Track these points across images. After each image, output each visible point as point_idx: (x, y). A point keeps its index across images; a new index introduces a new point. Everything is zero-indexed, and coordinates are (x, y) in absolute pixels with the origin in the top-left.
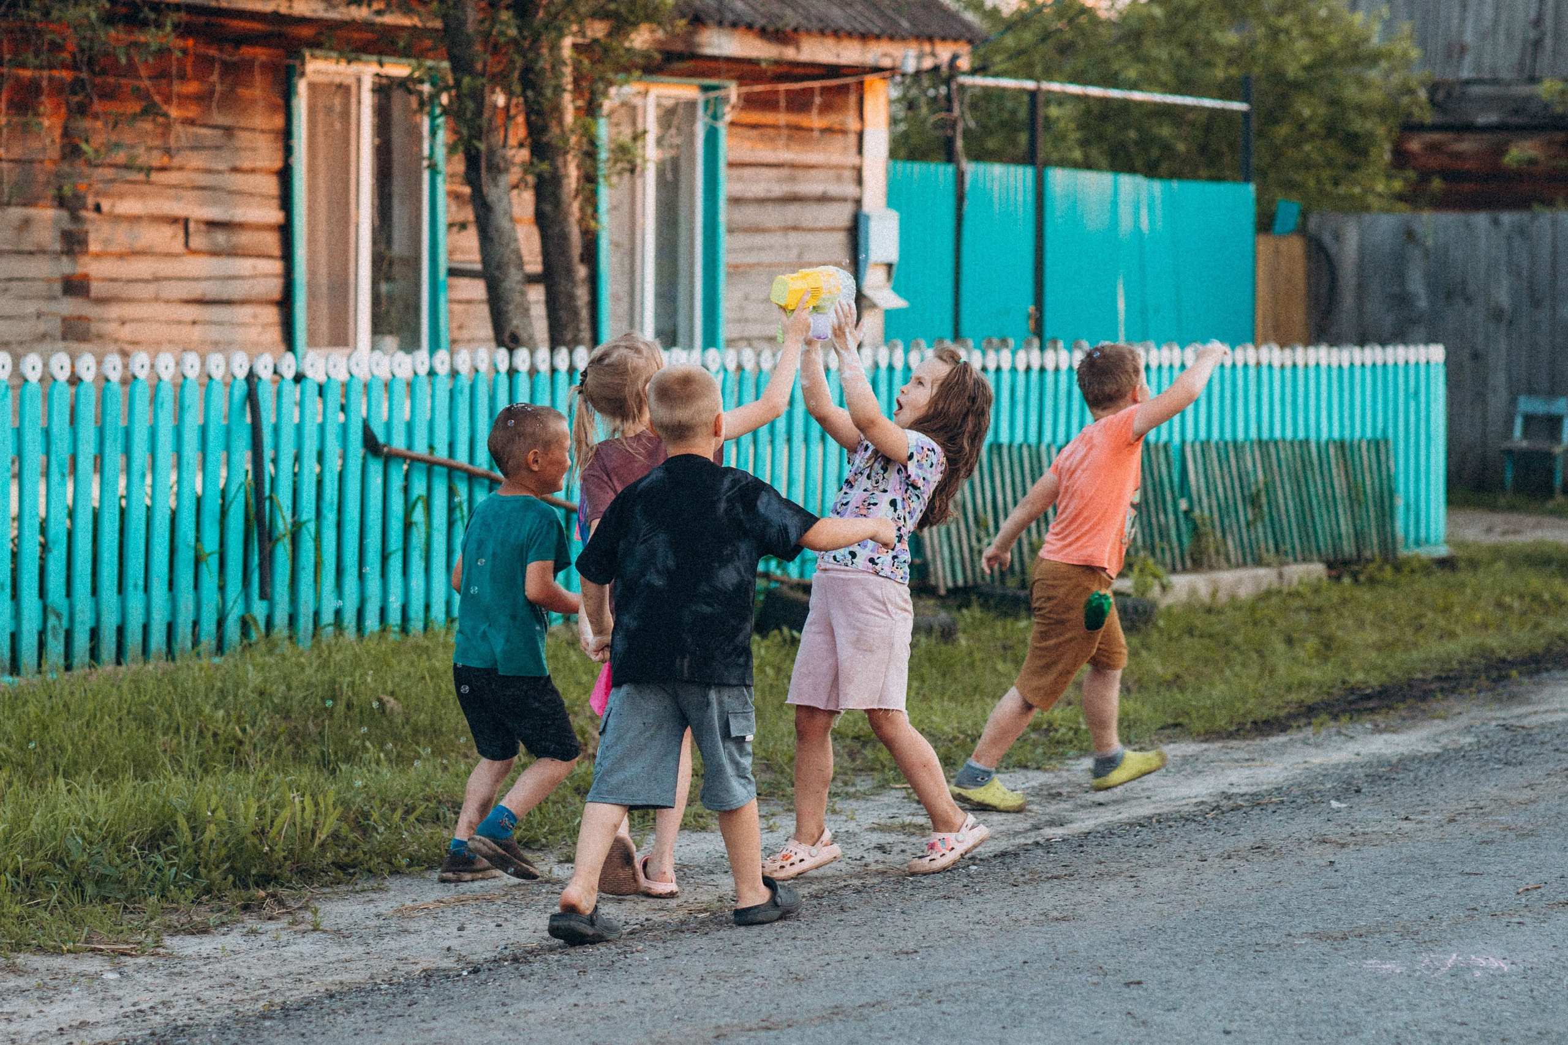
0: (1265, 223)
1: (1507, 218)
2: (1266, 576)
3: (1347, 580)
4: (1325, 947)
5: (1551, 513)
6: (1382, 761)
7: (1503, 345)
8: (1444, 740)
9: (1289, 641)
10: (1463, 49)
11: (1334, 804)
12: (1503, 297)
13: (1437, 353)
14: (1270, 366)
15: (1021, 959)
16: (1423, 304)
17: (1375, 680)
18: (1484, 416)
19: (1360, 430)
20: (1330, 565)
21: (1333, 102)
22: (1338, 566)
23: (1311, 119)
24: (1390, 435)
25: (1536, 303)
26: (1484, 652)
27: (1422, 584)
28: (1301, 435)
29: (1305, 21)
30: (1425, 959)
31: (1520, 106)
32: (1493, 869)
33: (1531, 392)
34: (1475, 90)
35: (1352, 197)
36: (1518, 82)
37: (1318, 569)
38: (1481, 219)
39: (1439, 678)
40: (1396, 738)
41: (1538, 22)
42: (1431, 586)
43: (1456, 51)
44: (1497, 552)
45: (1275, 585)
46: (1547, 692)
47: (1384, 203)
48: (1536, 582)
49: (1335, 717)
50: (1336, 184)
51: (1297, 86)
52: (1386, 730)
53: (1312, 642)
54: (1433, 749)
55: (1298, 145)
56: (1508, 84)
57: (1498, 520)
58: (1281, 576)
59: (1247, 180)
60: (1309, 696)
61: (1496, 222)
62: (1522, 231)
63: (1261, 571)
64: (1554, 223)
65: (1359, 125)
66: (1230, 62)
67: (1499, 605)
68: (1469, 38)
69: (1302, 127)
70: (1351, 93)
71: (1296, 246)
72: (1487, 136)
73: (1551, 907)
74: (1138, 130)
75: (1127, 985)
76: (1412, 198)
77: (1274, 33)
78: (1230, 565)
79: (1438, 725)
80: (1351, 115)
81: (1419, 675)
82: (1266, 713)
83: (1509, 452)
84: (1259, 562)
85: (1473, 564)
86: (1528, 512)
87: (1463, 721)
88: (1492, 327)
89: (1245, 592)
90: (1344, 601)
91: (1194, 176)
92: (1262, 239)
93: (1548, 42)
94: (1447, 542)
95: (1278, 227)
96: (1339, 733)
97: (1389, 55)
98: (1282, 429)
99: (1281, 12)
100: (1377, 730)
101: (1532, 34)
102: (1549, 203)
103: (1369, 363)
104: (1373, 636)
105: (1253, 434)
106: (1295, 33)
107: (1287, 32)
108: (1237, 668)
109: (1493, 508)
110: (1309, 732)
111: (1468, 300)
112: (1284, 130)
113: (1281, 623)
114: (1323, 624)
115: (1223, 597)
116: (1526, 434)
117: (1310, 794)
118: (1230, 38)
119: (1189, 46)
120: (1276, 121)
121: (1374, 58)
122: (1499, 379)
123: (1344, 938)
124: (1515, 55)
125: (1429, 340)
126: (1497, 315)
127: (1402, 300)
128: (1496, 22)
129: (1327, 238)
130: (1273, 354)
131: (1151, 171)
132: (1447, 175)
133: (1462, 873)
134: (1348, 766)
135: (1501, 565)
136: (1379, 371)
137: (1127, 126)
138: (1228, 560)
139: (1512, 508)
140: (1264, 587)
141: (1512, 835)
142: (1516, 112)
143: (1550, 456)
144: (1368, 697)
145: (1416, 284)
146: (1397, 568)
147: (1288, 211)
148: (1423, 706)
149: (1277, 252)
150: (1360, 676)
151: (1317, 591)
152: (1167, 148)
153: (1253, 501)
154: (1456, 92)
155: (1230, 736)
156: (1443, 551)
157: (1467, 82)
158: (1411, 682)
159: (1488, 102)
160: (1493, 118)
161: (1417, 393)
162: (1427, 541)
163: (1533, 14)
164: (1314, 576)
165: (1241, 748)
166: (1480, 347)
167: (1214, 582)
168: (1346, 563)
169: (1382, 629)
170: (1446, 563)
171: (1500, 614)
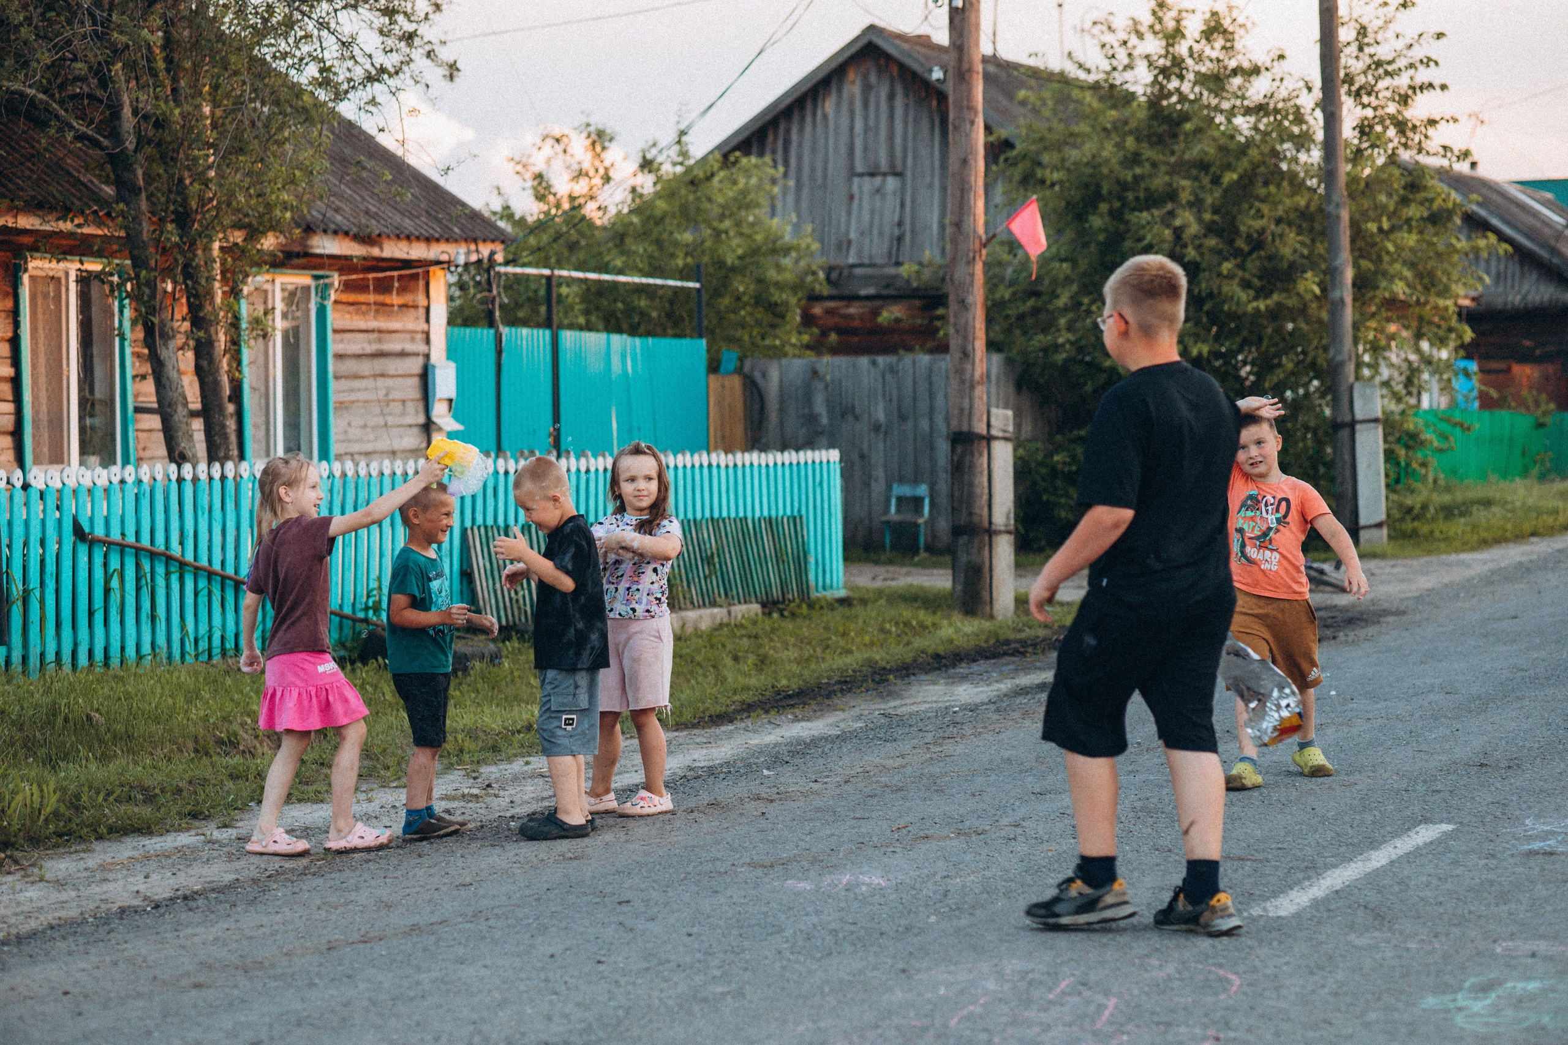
0: (714, 367)
1: (881, 360)
2: (719, 613)
3: (775, 615)
4: (759, 872)
5: (915, 565)
6: (799, 741)
7: (881, 446)
8: (842, 725)
9: (736, 659)
10: (849, 243)
11: (766, 772)
12: (881, 416)
13: (834, 455)
14: (718, 466)
15: (545, 887)
16: (825, 421)
17: (795, 685)
18: (870, 496)
19: (783, 510)
20: (764, 605)
21: (760, 281)
22: (770, 605)
23: (744, 293)
24: (803, 512)
25: (903, 418)
26: (870, 663)
27: (828, 616)
28: (741, 514)
29: (738, 224)
30: (827, 880)
31: (889, 282)
32: (874, 814)
33: (901, 480)
34: (858, 271)
35: (775, 347)
36: (887, 265)
37: (756, 608)
38: (864, 361)
39: (839, 682)
40: (809, 724)
41: (900, 224)
42: (835, 618)
43: (844, 245)
44: (880, 593)
45: (725, 620)
46: (914, 689)
47: (797, 352)
48: (907, 614)
49: (767, 712)
50: (763, 338)
51: (733, 269)
52: (803, 720)
53: (751, 659)
54: (836, 732)
55: (735, 312)
56: (882, 266)
57: (880, 570)
58: (729, 613)
59: (700, 336)
60: (749, 697)
61: (874, 363)
62: (892, 370)
63: (716, 610)
64: (914, 362)
65: (777, 296)
66: (687, 254)
67: (882, 630)
68: (853, 235)
69: (738, 299)
70: (772, 274)
71: (735, 383)
72: (869, 304)
73: (915, 840)
74: (623, 302)
75: (620, 903)
76: (816, 347)
77: (718, 234)
78: (694, 606)
79: (840, 715)
80: (772, 290)
81: (825, 681)
82: (720, 709)
83: (887, 522)
84: (714, 604)
85: (864, 602)
86: (902, 565)
87: (856, 711)
88: (873, 435)
89: (704, 626)
90: (773, 630)
91: (664, 334)
92: (712, 377)
93: (908, 238)
94: (845, 587)
95: (722, 369)
96: (770, 722)
97: (797, 248)
98: (727, 509)
99: (722, 217)
100: (797, 719)
101: (897, 232)
102: (910, 349)
103: (787, 463)
104: (793, 653)
105: (707, 515)
106: (732, 233)
107: (726, 232)
108: (700, 679)
109: (876, 562)
110: (749, 722)
111: (857, 418)
112: (726, 301)
113: (729, 647)
114: (760, 646)
115: (689, 629)
116: (898, 511)
117: (749, 765)
118: (687, 237)
119: (659, 243)
120: (721, 296)
121: (787, 250)
122: (879, 473)
123: (772, 866)
124: (886, 246)
125: (831, 446)
126: (877, 428)
127: (811, 419)
128: (871, 225)
129: (757, 376)
130: (720, 458)
131: (633, 332)
132: (840, 331)
133: (854, 818)
134: (776, 745)
135: (882, 602)
136: (795, 468)
137: (615, 301)
138: (692, 603)
139: (890, 562)
140: (718, 621)
141: (888, 790)
142: (888, 286)
143: (917, 526)
144: (790, 697)
145: (820, 406)
146: (811, 606)
147: (729, 358)
148: (827, 702)
149: (723, 386)
150: (784, 682)
151: (755, 623)
152: (643, 314)
153: (709, 560)
154: (846, 273)
155: (694, 726)
156: (842, 593)
157: (853, 266)
158: (819, 685)
159: (868, 280)
160: (871, 291)
161: (821, 483)
162: (831, 587)
163: (896, 220)
164: (752, 614)
165: (700, 735)
166: (866, 451)
167: (682, 618)
168: (775, 603)
169: (801, 649)
170: (844, 602)
171: (882, 636)
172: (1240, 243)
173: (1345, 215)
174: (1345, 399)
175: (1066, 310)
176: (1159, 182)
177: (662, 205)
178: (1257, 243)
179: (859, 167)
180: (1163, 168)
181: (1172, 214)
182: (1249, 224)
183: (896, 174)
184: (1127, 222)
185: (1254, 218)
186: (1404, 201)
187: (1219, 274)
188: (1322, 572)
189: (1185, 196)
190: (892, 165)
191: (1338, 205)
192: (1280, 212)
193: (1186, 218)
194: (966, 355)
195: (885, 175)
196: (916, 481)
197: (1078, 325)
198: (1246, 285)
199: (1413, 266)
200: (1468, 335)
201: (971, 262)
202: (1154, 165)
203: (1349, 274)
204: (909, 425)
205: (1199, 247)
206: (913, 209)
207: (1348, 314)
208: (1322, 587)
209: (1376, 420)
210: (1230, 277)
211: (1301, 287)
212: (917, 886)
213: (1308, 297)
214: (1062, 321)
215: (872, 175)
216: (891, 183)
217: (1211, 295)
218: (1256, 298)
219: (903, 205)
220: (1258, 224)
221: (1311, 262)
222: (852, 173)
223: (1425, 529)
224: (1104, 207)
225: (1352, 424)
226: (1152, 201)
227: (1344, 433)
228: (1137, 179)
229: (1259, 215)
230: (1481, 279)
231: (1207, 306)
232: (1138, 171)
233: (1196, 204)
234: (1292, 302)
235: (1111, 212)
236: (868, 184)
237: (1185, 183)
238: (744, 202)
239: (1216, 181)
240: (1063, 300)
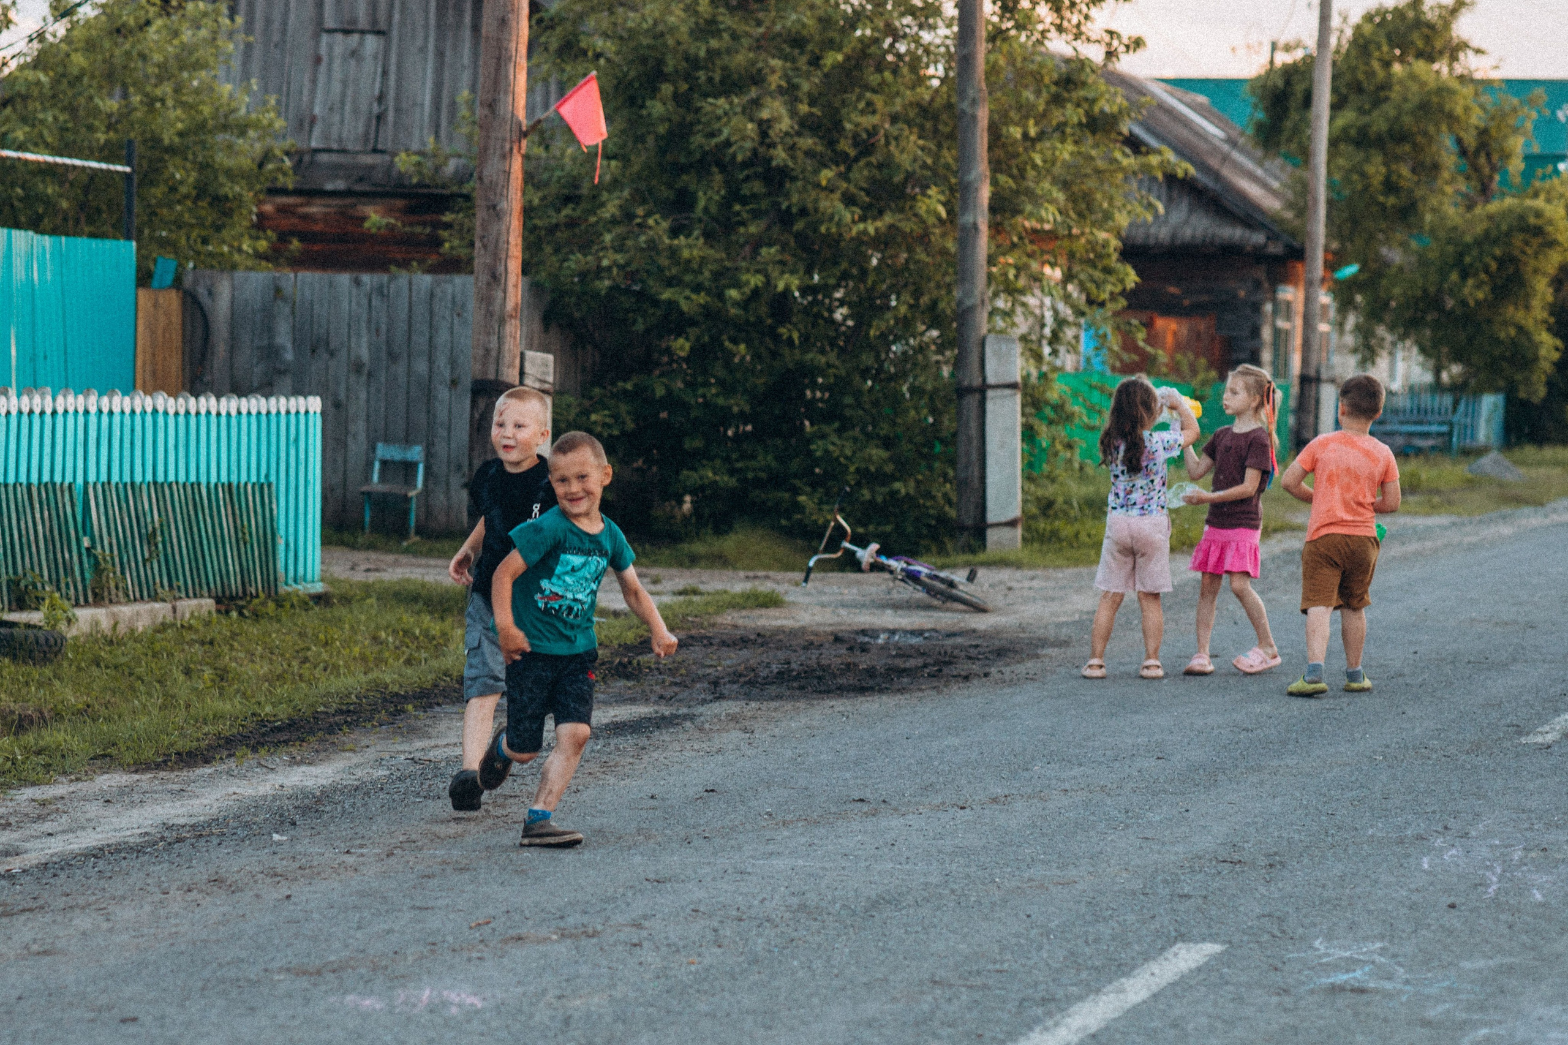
0: (144, 278)
1: (366, 278)
2: (161, 609)
3: (234, 614)
4: (304, 983)
5: (406, 551)
6: (305, 793)
7: (363, 396)
8: (359, 773)
9: (187, 672)
10: (313, 121)
11: (276, 837)
12: (365, 354)
13: (315, 403)
14: (166, 413)
15: (15, 994)
16: (289, 356)
17: (284, 712)
18: (345, 462)
19: (247, 475)
20: (218, 601)
21: (205, 167)
22: (226, 601)
23: (181, 182)
24: (273, 479)
25: (393, 357)
26: (378, 686)
27: (302, 618)
28: (193, 478)
29: (177, 91)
30: (401, 995)
31: (364, 174)
32: (440, 903)
33: (387, 441)
34: (324, 158)
35: (222, 254)
36: (364, 152)
37: (208, 603)
38: (344, 279)
39: (340, 712)
40: (312, 770)
41: (381, 98)
42: (311, 620)
43: (305, 123)
44: (367, 589)
45: (170, 619)
46: (442, 726)
47: (249, 263)
48: (408, 619)
49: (254, 749)
50: (205, 241)
51: (172, 150)
52: (301, 762)
53: (208, 672)
54: (351, 781)
55: (170, 206)
56: (357, 153)
57: (358, 556)
58: (174, 609)
59: (128, 238)
60: (225, 728)
61: (357, 283)
62: (380, 290)
63: (157, 605)
64: (410, 283)
65: (229, 189)
66: (110, 127)
67: (375, 639)
68: (317, 110)
69: (173, 189)
70: (222, 159)
71: (172, 300)
72: (336, 201)
73: (505, 941)
74: (23, 188)
75: (124, 1021)
76: (273, 256)
77: (151, 102)
78: (129, 601)
79: (356, 759)
80: (222, 179)
81: (322, 709)
82: (189, 745)
83: (368, 494)
84: (154, 597)
85: (346, 600)
86: (389, 551)
87: (371, 754)
88: (353, 378)
89: (142, 625)
90: (234, 635)
91: (76, 233)
92: (142, 292)
93: (391, 116)
94: (322, 580)
95: (155, 283)
96: (260, 765)
97: (256, 125)
98: (175, 472)
99: (160, 80)
100: (294, 762)
101: (376, 109)
102: (405, 264)
103: (254, 412)
104: (263, 669)
105: (149, 477)
106: (170, 103)
107: (163, 101)
108: (143, 698)
109: (353, 547)
110: (232, 763)
111: (332, 354)
112: (158, 191)
113: (179, 656)
114: (218, 656)
115: (122, 629)
116: (383, 478)
117: (247, 825)
118: (111, 105)
119: (72, 109)
120: (152, 183)
121: (242, 130)
122: (359, 427)
123: (319, 973)
124: (361, 130)
125: (300, 390)
126: (358, 368)
127: (271, 352)
128: (343, 95)
129: (201, 291)
130: (162, 401)
131: (35, 225)
132: (303, 237)
133: (413, 907)
134: (275, 798)
135: (372, 601)
136: (264, 418)
137: (13, 185)
138: (128, 596)
139: (371, 547)
140: (160, 619)
141: (449, 870)
142: (361, 179)
143: (407, 500)
144: (279, 729)
145: (283, 337)
146: (279, 604)
147: (165, 268)
148: (333, 738)
149: (156, 305)
150: (268, 709)
151: (207, 624)
152: (48, 202)
153: (150, 538)
154: (307, 158)
155: (158, 767)
156: (319, 588)
157: (316, 151)
158: (316, 716)
159: (335, 170)
160: (340, 185)
161: (297, 440)
162: (305, 580)
163: (377, 92)
164: (204, 612)
165: (175, 778)
166: (342, 396)
167: (114, 615)
168: (232, 598)
169: (271, 662)
170: (319, 599)
171: (376, 648)
172: (845, 146)
173: (983, 115)
174: (974, 358)
175: (614, 221)
176: (741, 59)
177: (79, 60)
178: (866, 145)
179: (330, 23)
180: (745, 42)
181: (756, 103)
182: (856, 121)
183: (379, 33)
184: (698, 110)
185: (862, 112)
186: (1057, 100)
187: (818, 185)
188: (951, 584)
189: (775, 81)
190: (374, 21)
191: (974, 102)
192: (898, 106)
193: (774, 109)
194: (495, 278)
195: (363, 32)
196: (408, 441)
197: (630, 243)
198: (849, 200)
199: (1065, 185)
200: (1132, 278)
201: (506, 156)
202: (735, 37)
203: (985, 193)
204: (400, 369)
205: (792, 149)
206: (399, 81)
207: (983, 244)
208: (949, 604)
209: (1013, 386)
210: (830, 189)
211: (922, 207)
212: (525, 1008)
213: (931, 220)
214: (608, 238)
215: (347, 32)
216: (371, 43)
217: (803, 212)
218: (863, 219)
219: (385, 73)
220: (868, 121)
221: (936, 175)
222: (320, 29)
223: (1067, 531)
224: (667, 89)
225: (983, 389)
226: (730, 85)
227: (972, 401)
228: (712, 54)
229: (870, 106)
230: (1150, 206)
231: (799, 226)
232: (714, 43)
233: (790, 92)
234: (907, 226)
235: (676, 96)
236: (341, 44)
237: (776, 63)
238: (188, 61)
239: (815, 61)
240: (611, 209)
